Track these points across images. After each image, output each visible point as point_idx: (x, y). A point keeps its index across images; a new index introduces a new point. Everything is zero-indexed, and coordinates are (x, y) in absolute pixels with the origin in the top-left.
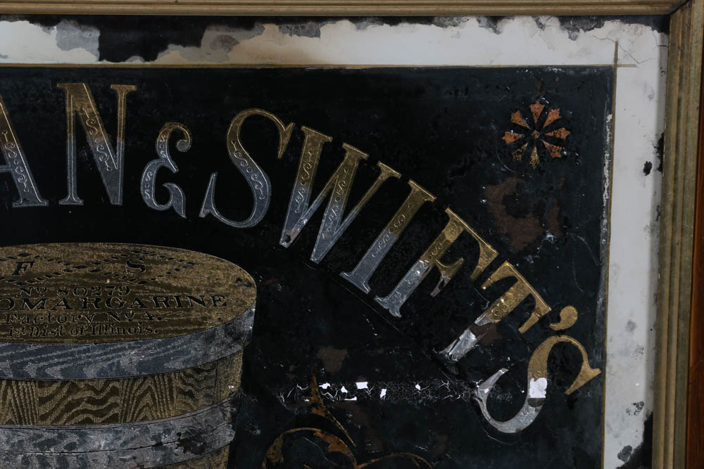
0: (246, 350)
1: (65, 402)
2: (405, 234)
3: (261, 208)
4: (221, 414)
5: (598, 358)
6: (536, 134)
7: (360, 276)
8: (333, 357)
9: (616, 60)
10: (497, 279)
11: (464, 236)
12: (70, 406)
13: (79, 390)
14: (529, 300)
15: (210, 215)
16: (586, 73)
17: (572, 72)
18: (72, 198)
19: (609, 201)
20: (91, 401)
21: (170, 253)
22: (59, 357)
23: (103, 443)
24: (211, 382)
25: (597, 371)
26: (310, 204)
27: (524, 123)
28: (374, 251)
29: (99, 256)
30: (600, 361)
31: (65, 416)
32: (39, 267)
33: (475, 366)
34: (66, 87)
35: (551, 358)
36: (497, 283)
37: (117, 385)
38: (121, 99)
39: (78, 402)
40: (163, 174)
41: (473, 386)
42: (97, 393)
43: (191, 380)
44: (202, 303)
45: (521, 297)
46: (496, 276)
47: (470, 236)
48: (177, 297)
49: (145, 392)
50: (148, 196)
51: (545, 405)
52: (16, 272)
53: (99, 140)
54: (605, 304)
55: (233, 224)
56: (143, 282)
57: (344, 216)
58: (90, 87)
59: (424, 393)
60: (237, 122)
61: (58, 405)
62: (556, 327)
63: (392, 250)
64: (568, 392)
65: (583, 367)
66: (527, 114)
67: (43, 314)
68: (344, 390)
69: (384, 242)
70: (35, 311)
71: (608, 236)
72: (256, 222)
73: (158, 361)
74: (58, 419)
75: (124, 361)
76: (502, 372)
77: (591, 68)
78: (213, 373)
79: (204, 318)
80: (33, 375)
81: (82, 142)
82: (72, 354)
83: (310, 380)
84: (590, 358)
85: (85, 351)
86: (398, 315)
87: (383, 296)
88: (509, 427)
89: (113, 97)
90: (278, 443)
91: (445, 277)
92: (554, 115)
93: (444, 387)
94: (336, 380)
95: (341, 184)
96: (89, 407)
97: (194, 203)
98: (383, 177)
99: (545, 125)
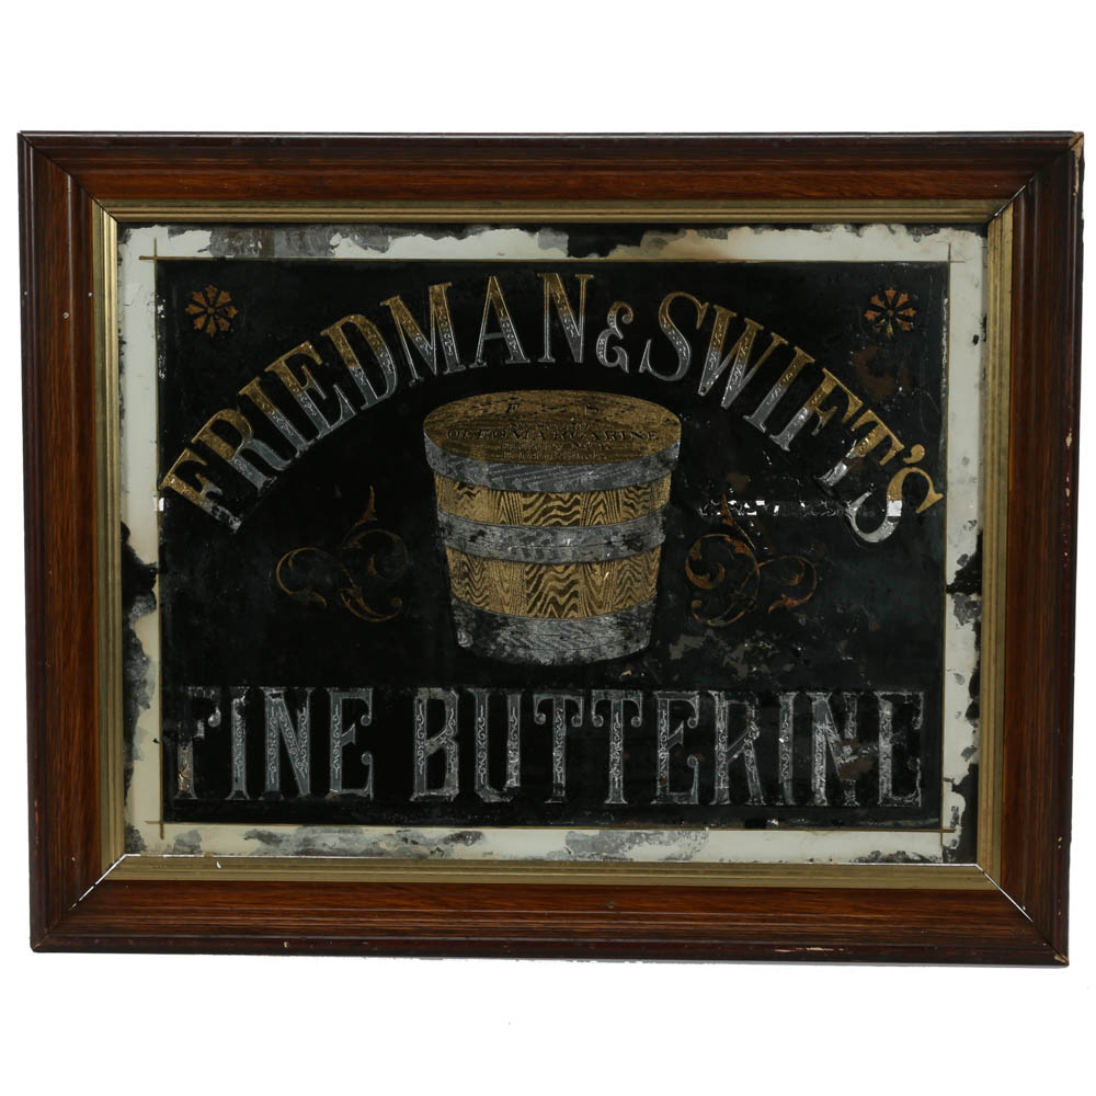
0: (673, 473)
1: (542, 509)
2: (793, 385)
3: (683, 366)
4: (654, 522)
5: (941, 485)
6: (891, 313)
7: (758, 419)
8: (738, 480)
9: (949, 257)
10: (862, 423)
11: (837, 390)
12: (545, 512)
13: (551, 500)
14: (887, 439)
15: (646, 371)
16: (926, 267)
17: (916, 266)
18: (547, 356)
19: (947, 364)
20: (560, 508)
21: (618, 400)
22: (537, 475)
23: (569, 541)
24: (647, 497)
25: (941, 496)
26: (721, 363)
27: (881, 304)
28: (768, 400)
29: (566, 400)
30: (942, 488)
31: (542, 519)
32: (523, 408)
33: (846, 490)
34: (545, 276)
35: (905, 484)
36: (862, 426)
37: (579, 497)
38: (583, 284)
39: (552, 508)
40: (613, 340)
41: (845, 506)
42: (565, 503)
43: (631, 495)
44: (641, 437)
45: (882, 437)
46: (861, 421)
47: (841, 389)
48: (623, 433)
49: (599, 504)
50: (602, 356)
51: (901, 522)
52: (508, 411)
53: (567, 314)
54: (945, 443)
55: (663, 378)
56: (597, 420)
57: (746, 373)
58: (561, 276)
59: (808, 510)
60: (665, 304)
61: (536, 511)
62: (908, 460)
63: (782, 399)
64: (918, 512)
65: (929, 493)
66: (883, 297)
67: (526, 443)
68: (746, 506)
69: (776, 393)
70: (520, 440)
71: (946, 391)
72: (681, 376)
73: (609, 480)
74: (536, 521)
75: (584, 479)
76: (867, 495)
77: (931, 263)
78: (649, 490)
79: (642, 448)
80: (519, 487)
81: (555, 316)
82: (547, 473)
83: (721, 498)
84: (934, 485)
85: (555, 471)
86: (786, 448)
87: (777, 433)
88: (873, 538)
89: (577, 283)
90: (698, 544)
91: (823, 420)
92: (903, 298)
93: (823, 506)
94: (741, 498)
95: (743, 349)
96: (559, 513)
97: (635, 361)
98: (775, 343)
99: (898, 305)
